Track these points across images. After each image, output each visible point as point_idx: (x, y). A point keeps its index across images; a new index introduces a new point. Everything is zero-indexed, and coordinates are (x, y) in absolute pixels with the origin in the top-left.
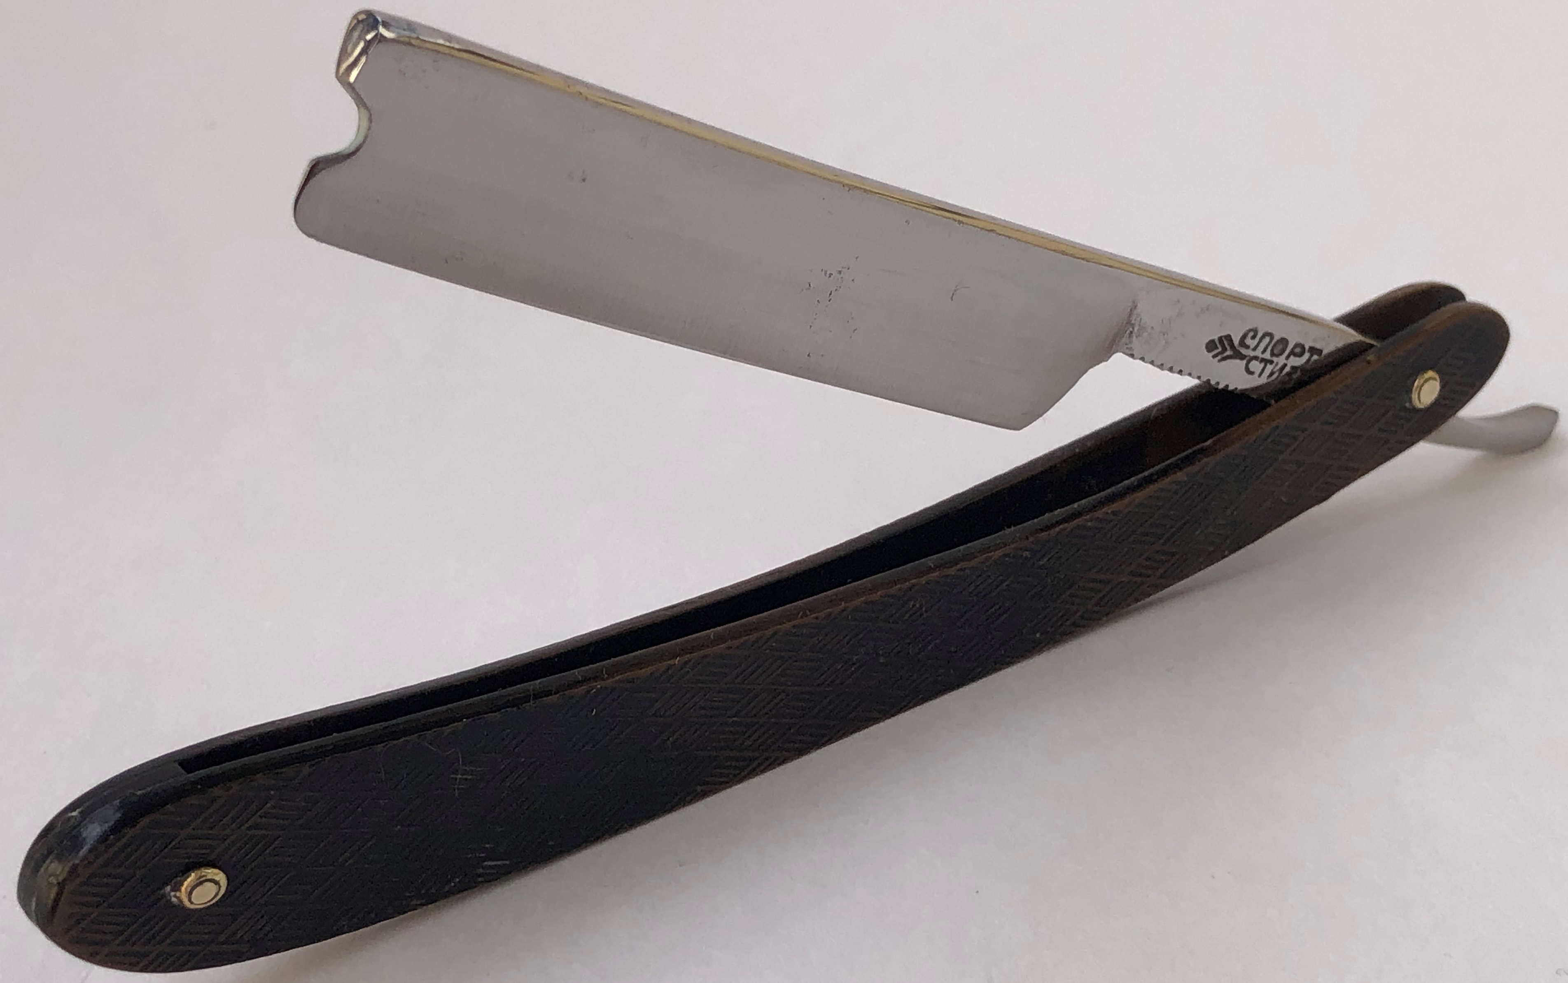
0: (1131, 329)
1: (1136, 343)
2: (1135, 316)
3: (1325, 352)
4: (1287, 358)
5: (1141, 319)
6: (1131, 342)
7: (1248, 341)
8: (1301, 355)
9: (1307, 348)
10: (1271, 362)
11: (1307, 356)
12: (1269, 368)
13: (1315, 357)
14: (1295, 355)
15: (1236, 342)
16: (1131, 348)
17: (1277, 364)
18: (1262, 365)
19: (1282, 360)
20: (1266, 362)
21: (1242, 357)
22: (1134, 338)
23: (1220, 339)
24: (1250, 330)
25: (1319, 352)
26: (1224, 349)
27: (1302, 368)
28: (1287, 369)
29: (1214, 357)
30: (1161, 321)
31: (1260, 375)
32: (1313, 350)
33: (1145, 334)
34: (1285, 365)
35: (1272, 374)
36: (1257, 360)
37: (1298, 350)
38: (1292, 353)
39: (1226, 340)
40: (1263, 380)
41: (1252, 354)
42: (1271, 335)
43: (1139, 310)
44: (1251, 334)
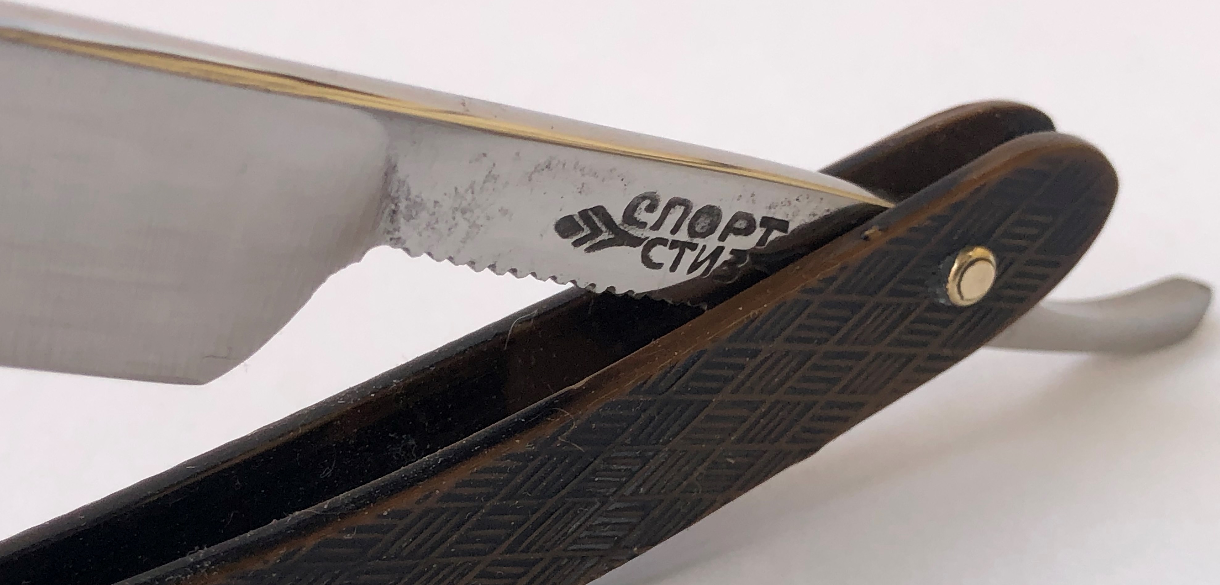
0: (393, 207)
1: (405, 229)
2: (397, 183)
3: (792, 227)
4: (722, 238)
5: (409, 190)
6: (398, 229)
7: (642, 215)
8: (748, 231)
9: (758, 220)
10: (693, 247)
11: (759, 232)
12: (689, 257)
13: (775, 234)
14: (738, 232)
15: (618, 218)
16: (399, 238)
17: (704, 247)
18: (676, 251)
19: (712, 242)
20: (683, 246)
21: (635, 242)
22: (402, 221)
23: (583, 214)
24: (644, 198)
25: (783, 225)
26: (596, 231)
27: (753, 253)
28: (725, 256)
29: (576, 244)
30: (454, 190)
31: (673, 268)
32: (768, 223)
33: (424, 215)
34: (720, 250)
35: (694, 266)
36: (665, 246)
37: (741, 224)
38: (730, 229)
39: (596, 214)
40: (681, 275)
41: (653, 235)
42: (686, 204)
43: (401, 174)
44: (647, 202)
